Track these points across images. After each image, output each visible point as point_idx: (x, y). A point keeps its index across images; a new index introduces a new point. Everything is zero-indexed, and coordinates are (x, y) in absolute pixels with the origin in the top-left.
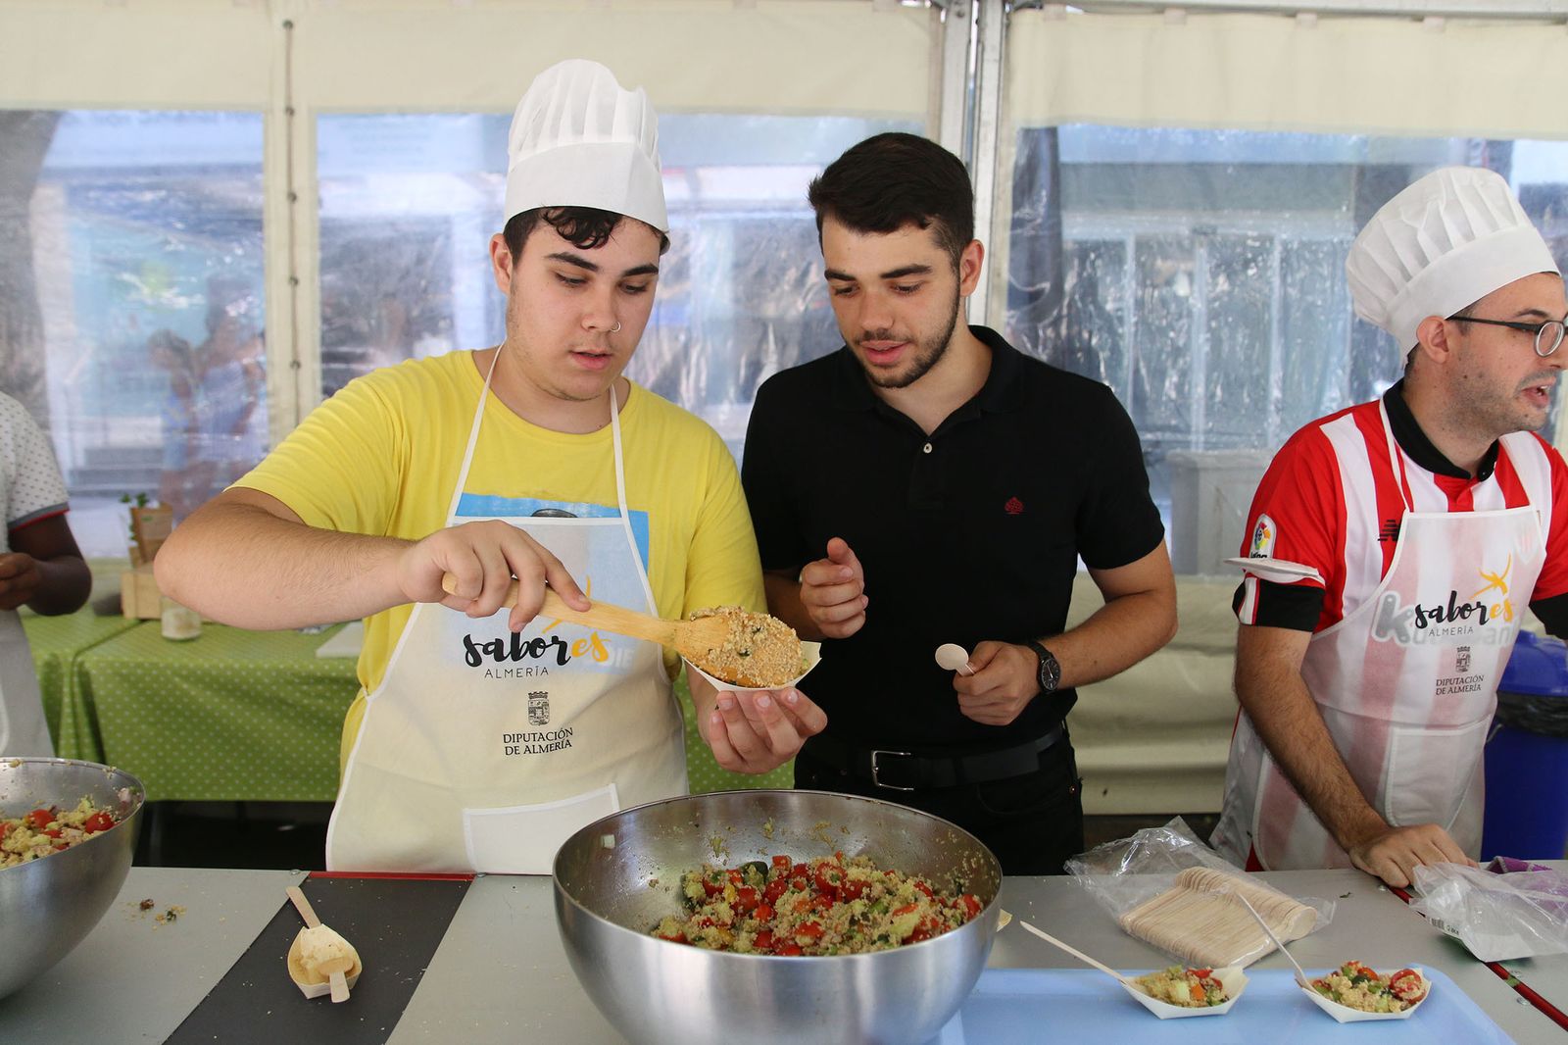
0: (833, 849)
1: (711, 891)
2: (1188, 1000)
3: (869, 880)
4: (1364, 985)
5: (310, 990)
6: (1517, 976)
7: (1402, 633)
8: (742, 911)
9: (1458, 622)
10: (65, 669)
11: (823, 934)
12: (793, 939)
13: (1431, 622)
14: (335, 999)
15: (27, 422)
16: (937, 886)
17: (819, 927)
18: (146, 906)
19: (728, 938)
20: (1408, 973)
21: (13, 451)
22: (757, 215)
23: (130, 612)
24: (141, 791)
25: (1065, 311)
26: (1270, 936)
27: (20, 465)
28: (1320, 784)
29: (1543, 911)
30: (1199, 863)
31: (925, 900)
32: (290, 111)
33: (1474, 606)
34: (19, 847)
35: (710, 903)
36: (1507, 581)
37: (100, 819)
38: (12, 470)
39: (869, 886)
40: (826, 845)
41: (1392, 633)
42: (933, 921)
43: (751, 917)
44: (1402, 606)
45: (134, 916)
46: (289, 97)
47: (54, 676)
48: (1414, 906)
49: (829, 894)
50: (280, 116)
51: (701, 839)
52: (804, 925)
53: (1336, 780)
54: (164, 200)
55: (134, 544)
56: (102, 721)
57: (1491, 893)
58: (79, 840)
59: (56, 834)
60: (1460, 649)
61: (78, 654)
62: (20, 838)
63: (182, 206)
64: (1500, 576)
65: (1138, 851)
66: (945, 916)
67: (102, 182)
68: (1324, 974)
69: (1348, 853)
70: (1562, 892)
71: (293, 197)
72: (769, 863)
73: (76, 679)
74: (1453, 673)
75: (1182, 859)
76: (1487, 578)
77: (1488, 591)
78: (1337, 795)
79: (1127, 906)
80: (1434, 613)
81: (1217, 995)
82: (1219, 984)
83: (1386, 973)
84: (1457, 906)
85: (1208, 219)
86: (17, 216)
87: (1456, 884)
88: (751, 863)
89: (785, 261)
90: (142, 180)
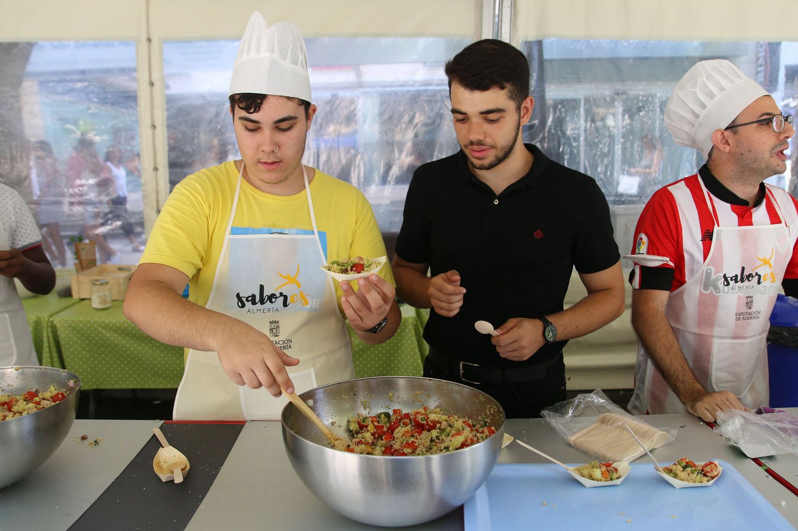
0: (423, 405)
1: (362, 427)
2: (601, 478)
3: (440, 420)
4: (689, 469)
5: (164, 478)
6: (767, 465)
7: (716, 288)
8: (377, 437)
9: (746, 283)
10: (44, 324)
11: (416, 448)
12: (402, 450)
13: (732, 283)
14: (176, 482)
15: (20, 200)
16: (474, 423)
17: (415, 444)
18: (84, 438)
19: (370, 450)
20: (711, 463)
21: (14, 215)
22: (388, 89)
23: (76, 295)
24: (79, 381)
25: (546, 135)
26: (642, 447)
27: (18, 222)
28: (672, 370)
29: (780, 432)
30: (609, 411)
31: (468, 429)
32: (149, 40)
33: (754, 275)
34: (20, 409)
35: (361, 433)
36: (772, 262)
37: (60, 395)
38: (14, 225)
39: (440, 423)
40: (419, 403)
41: (711, 289)
42: (471, 439)
43: (382, 440)
44: (715, 274)
45: (78, 443)
46: (148, 33)
47: (38, 328)
48: (716, 430)
49: (420, 427)
50: (144, 42)
51: (356, 401)
52: (407, 443)
53: (680, 368)
54: (87, 87)
55: (77, 261)
56: (63, 350)
57: (754, 424)
58: (49, 406)
59: (38, 403)
60: (747, 297)
61: (50, 316)
62: (21, 405)
63: (96, 90)
64: (767, 259)
65: (578, 406)
66: (477, 437)
67: (55, 78)
68: (669, 465)
69: (685, 405)
70: (791, 423)
71: (152, 84)
72: (391, 413)
73: (50, 329)
74: (744, 309)
75: (600, 409)
76: (760, 260)
77: (761, 267)
78: (680, 377)
79: (572, 432)
80: (733, 278)
81: (615, 475)
82: (616, 470)
83: (700, 464)
84: (737, 430)
85: (620, 87)
86: (13, 97)
87: (737, 420)
88: (382, 413)
89: (403, 112)
90: (75, 77)
